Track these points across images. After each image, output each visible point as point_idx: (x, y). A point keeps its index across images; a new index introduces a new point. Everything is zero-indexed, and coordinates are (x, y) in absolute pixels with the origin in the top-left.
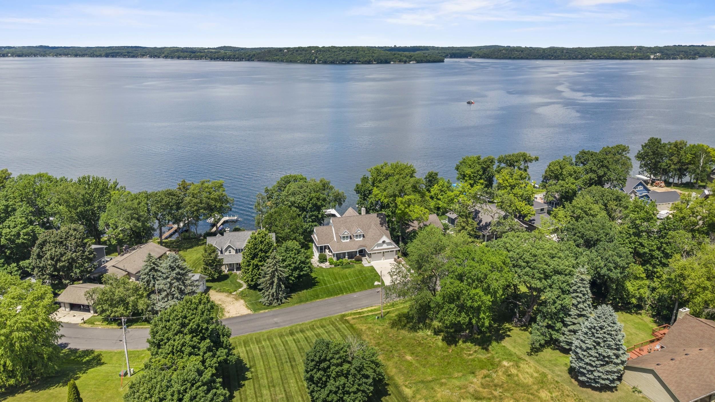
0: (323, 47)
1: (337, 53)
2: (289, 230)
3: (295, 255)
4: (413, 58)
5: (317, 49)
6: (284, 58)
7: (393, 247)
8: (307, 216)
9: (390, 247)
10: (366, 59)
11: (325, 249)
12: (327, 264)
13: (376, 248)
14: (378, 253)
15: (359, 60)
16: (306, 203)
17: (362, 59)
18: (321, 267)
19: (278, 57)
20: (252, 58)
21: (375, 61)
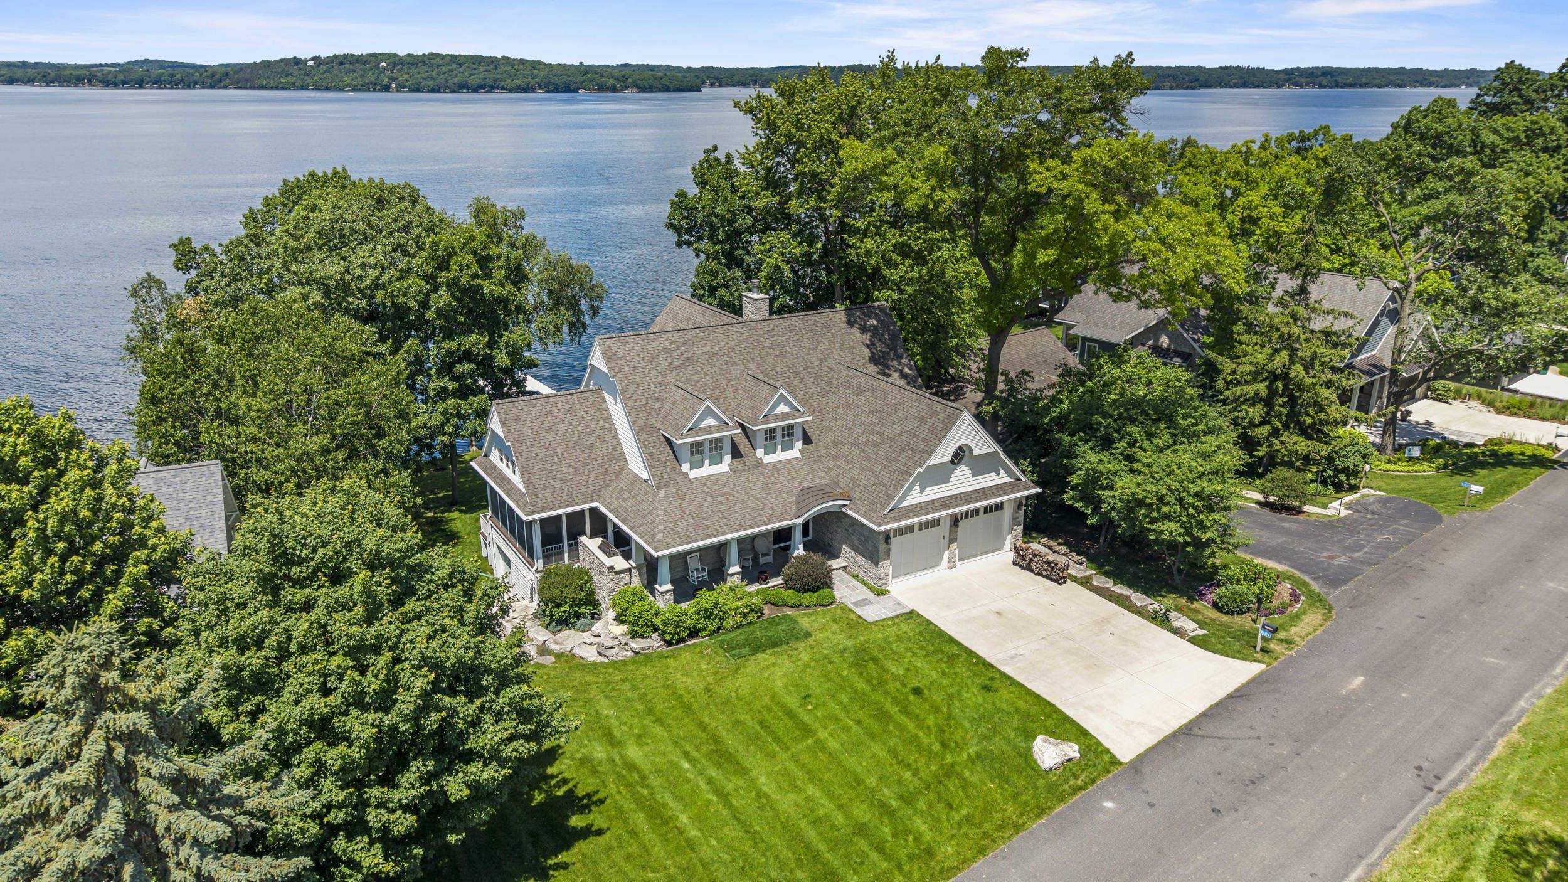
0: (409, 55)
1: (444, 69)
2: (323, 440)
3: (370, 619)
4: (630, 80)
5: (392, 60)
6: (308, 80)
7: (1004, 478)
8: (431, 365)
9: (990, 480)
10: (518, 82)
11: (574, 536)
12: (609, 628)
13: (915, 497)
14: (923, 526)
15: (502, 84)
16: (415, 283)
17: (508, 83)
18: (567, 658)
19: (291, 79)
20: (220, 81)
21: (540, 88)
